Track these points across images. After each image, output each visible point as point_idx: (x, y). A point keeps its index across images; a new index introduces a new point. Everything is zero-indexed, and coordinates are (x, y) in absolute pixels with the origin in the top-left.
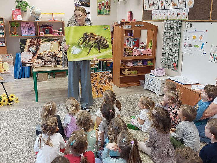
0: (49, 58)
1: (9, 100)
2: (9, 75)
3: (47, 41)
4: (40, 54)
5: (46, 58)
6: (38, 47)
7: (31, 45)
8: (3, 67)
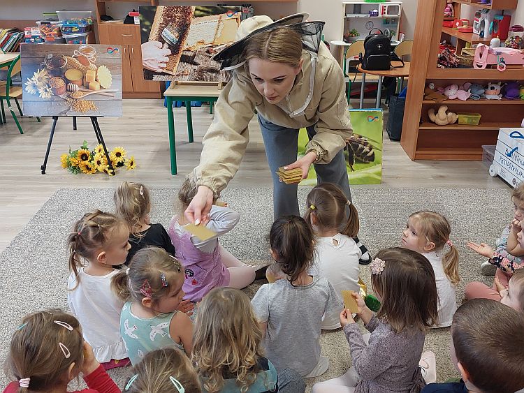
1: (110, 162)
2: (111, 98)
3: (208, 13)
4: (189, 50)
5: (202, 62)
6: (183, 30)
7: (166, 23)
8: (96, 77)
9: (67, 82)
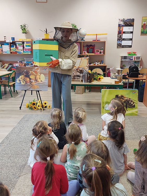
0: (78, 73)
1: (42, 106)
2: (44, 85)
5: (75, 73)
8: (40, 78)
9: (30, 79)
